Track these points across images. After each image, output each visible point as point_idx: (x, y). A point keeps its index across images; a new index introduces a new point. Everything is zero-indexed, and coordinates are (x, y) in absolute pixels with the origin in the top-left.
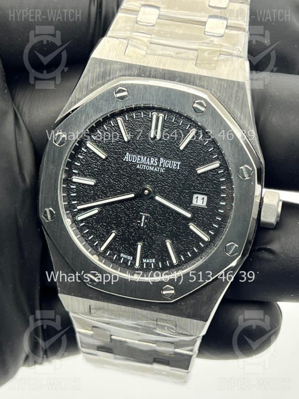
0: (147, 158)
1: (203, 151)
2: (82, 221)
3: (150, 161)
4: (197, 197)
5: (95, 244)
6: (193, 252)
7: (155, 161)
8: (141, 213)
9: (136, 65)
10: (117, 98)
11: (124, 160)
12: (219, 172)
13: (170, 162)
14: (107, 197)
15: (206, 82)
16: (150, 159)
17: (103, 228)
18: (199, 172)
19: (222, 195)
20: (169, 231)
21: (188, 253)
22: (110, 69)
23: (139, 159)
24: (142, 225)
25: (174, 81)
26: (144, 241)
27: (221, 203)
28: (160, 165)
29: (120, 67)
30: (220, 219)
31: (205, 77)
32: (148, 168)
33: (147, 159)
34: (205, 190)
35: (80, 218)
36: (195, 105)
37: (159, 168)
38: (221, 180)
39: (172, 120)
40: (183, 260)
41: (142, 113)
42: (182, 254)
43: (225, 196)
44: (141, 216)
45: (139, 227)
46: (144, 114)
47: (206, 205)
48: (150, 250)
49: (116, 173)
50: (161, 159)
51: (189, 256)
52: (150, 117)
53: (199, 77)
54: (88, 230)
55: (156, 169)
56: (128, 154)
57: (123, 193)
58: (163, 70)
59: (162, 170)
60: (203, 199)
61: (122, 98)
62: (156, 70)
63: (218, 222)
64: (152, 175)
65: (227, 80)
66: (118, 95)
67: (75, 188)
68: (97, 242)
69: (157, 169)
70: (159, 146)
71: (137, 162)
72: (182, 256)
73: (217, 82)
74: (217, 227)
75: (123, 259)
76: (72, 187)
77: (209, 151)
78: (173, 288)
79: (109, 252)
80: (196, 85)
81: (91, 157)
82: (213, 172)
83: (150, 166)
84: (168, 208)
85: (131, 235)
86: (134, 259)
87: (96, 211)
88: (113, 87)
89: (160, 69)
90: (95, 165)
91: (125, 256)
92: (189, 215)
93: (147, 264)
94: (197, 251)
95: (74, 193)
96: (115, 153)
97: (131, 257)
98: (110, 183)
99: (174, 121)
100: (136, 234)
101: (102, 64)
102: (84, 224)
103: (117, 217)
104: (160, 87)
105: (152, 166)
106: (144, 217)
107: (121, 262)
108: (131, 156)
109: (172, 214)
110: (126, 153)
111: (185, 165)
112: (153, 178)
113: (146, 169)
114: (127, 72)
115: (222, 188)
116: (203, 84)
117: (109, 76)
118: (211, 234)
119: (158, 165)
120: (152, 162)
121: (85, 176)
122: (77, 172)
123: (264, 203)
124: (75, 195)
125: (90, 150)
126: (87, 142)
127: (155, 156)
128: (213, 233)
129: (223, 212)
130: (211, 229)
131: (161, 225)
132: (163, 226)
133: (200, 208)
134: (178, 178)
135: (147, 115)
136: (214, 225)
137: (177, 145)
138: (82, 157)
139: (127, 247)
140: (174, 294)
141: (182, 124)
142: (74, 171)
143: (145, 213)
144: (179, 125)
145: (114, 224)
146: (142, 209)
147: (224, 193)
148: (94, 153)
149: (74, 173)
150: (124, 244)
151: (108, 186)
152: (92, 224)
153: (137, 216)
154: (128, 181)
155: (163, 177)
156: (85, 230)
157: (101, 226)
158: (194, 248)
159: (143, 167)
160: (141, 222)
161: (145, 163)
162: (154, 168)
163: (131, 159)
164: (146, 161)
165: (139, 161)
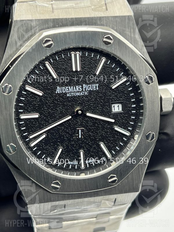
0: (73, 87)
1: (113, 72)
2: (34, 147)
3: (76, 89)
4: (114, 106)
6: (120, 146)
8: (77, 129)
9: (51, 19)
10: (45, 47)
11: (56, 93)
12: (127, 84)
13: (91, 85)
14: (50, 124)
15: (105, 21)
16: (76, 87)
17: (51, 147)
18: (113, 88)
19: (132, 100)
20: (100, 136)
21: (117, 147)
24: (80, 137)
25: (81, 25)
26: (84, 148)
27: (133, 106)
28: (84, 90)
29: (38, 23)
30: (134, 118)
31: (103, 17)
32: (75, 94)
33: (73, 88)
34: (120, 100)
35: (32, 145)
36: (105, 40)
37: (83, 92)
38: (129, 90)
39: (86, 55)
40: (114, 153)
41: (62, 55)
42: (113, 150)
43: (134, 100)
44: (78, 130)
45: (79, 139)
46: (64, 55)
47: (123, 110)
48: (89, 153)
49: (52, 104)
50: (84, 85)
51: (118, 149)
52: (69, 56)
53: (98, 18)
54: (40, 152)
56: (58, 87)
57: (61, 118)
58: (72, 19)
59: (86, 93)
60: (118, 106)
61: (49, 46)
62: (66, 19)
63: (133, 120)
64: (79, 99)
65: (119, 16)
66: (45, 45)
69: (82, 93)
71: (67, 92)
72: (113, 151)
73: (113, 19)
74: (133, 123)
75: (71, 165)
76: (21, 123)
77: (117, 71)
78: (115, 176)
80: (98, 25)
81: (31, 97)
82: (122, 85)
83: (76, 92)
84: (96, 119)
85: (73, 147)
87: (44, 136)
88: (40, 40)
89: (69, 18)
90: (35, 102)
92: (113, 121)
93: (89, 164)
94: (122, 145)
95: (23, 127)
96: (49, 89)
98: (49, 113)
99: (87, 55)
100: (77, 145)
102: (36, 148)
103: (60, 136)
104: (76, 32)
105: (78, 92)
106: (80, 131)
107: (70, 168)
108: (61, 89)
109: (100, 123)
110: (57, 88)
111: (102, 86)
112: (81, 101)
113: (74, 96)
114: (44, 26)
115: (131, 95)
116: (103, 23)
118: (130, 130)
119: (82, 90)
120: (77, 89)
121: (29, 112)
122: (22, 111)
123: (163, 98)
124: (25, 128)
125: (29, 91)
126: (26, 86)
127: (79, 85)
128: (131, 129)
129: (135, 112)
130: (129, 126)
131: (94, 133)
132: (95, 133)
133: (118, 113)
134: (99, 96)
135: (67, 55)
136: (131, 123)
137: (93, 72)
138: (24, 99)
139: (72, 156)
140: (117, 180)
141: (93, 56)
142: (20, 111)
143: (80, 127)
144: (92, 57)
145: (59, 142)
146: (77, 125)
147: (133, 98)
148: (32, 93)
149: (20, 112)
150: (69, 154)
151: (49, 115)
152: (42, 147)
153: (75, 131)
154: (62, 108)
155: (88, 98)
156: (38, 153)
157: (49, 146)
158: (120, 143)
159: (72, 94)
160: (79, 135)
161: (72, 91)
162: (80, 93)
163: (61, 90)
164: (73, 89)
165: (68, 91)
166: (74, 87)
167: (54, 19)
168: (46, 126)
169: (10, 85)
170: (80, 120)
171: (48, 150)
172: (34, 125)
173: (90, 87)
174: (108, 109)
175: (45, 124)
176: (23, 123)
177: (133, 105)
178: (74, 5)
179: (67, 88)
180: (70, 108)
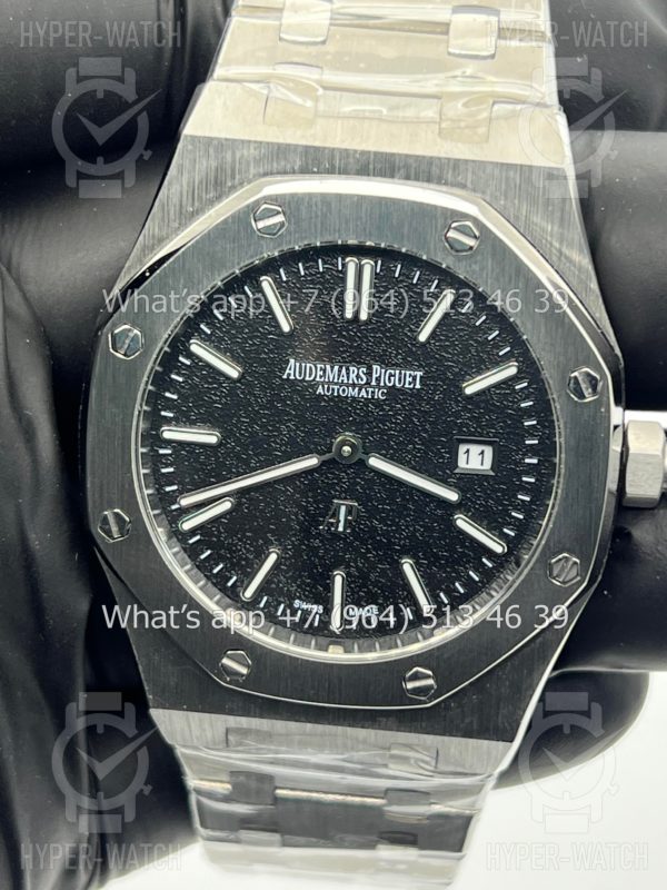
0: (341, 367)
1: (476, 341)
2: (193, 532)
3: (348, 374)
4: (468, 451)
5: (230, 584)
6: (468, 583)
7: (361, 374)
8: (337, 501)
9: (297, 146)
10: (259, 230)
11: (285, 377)
12: (517, 387)
13: (397, 372)
14: (251, 470)
15: (470, 175)
16: (347, 369)
17: (245, 543)
18: (469, 391)
19: (527, 442)
20: (406, 538)
21: (457, 584)
22: (234, 161)
23: (320, 373)
24: (341, 529)
25: (392, 176)
26: (348, 566)
27: (527, 461)
28: (374, 383)
29: (257, 152)
30: (528, 499)
31: (466, 161)
32: (344, 390)
33: (340, 371)
34: (487, 433)
35: (187, 526)
36: (451, 234)
37: (370, 390)
38: (523, 405)
39: (395, 272)
40: (446, 601)
41: (320, 261)
42: (442, 590)
43: (536, 442)
45: (336, 536)
46: (324, 263)
47: (492, 469)
48: (363, 585)
49: (268, 409)
50: (374, 367)
51: (458, 592)
52: (340, 268)
53: (451, 164)
54: (209, 552)
55: (363, 393)
56: (292, 361)
57: (287, 457)
58: (363, 153)
59: (379, 395)
60: (482, 453)
61: (272, 230)
62: (346, 153)
63: (522, 507)
64: (355, 409)
65: (521, 166)
66: (262, 224)
67: (170, 455)
68: (235, 578)
69: (367, 392)
70: (367, 337)
71: (318, 379)
72: (442, 595)
73: (497, 172)
74: (521, 517)
75: (300, 612)
76: (162, 451)
77: (490, 338)
78: (430, 673)
79: (265, 599)
80: (446, 184)
81: (203, 378)
82: (502, 388)
83: (348, 385)
84: (401, 483)
85: (317, 556)
86: (328, 611)
87: (226, 506)
88: (248, 206)
89: (355, 151)
90: (215, 395)
91: (305, 606)
92: (453, 496)
94: (477, 579)
95: (167, 466)
96: (262, 362)
97: (321, 607)
98: (253, 435)
99: (400, 275)
100: (327, 551)
101: (211, 151)
102: (198, 537)
103: (278, 514)
105: (354, 385)
107: (297, 620)
108: (300, 366)
109: (412, 497)
110: (288, 361)
111: (433, 378)
112: (359, 415)
113: (339, 395)
114: (275, 165)
115: (526, 424)
116: (463, 181)
117: (233, 178)
118: (509, 535)
119: (368, 383)
120: (353, 376)
121: (192, 423)
122: (171, 415)
123: (631, 452)
124: (171, 470)
125: (201, 360)
126: (192, 341)
127: (359, 363)
128: (513, 534)
129: (533, 480)
130: (508, 524)
131: (386, 525)
132: (391, 526)
133: (477, 475)
134: (419, 410)
135: (333, 265)
136: (513, 514)
137: (411, 330)
138: (181, 379)
139: (308, 585)
140: (435, 687)
141: (419, 279)
142: (163, 413)
143: (345, 499)
144: (412, 284)
145: (272, 531)
146: (337, 491)
147: (533, 436)
148: (209, 366)
149: (165, 417)
150: (301, 577)
151: (251, 443)
152: (218, 537)
153: (327, 508)
154: (298, 428)
155: (383, 410)
156: (203, 553)
157: (240, 540)
158: (471, 573)
159: (333, 390)
160: (339, 521)
161: (336, 380)
162: (360, 390)
163: (300, 373)
164: (339, 376)
165: (321, 377)
166: (344, 369)
167: (307, 149)
168: (239, 474)
169: (136, 331)
170: (348, 474)
171: (234, 552)
172: (201, 463)
173: (394, 376)
174: (443, 457)
175: (237, 467)
176: (169, 452)
177: (531, 458)
178: (385, 111)
179: (321, 369)
180: (321, 430)
